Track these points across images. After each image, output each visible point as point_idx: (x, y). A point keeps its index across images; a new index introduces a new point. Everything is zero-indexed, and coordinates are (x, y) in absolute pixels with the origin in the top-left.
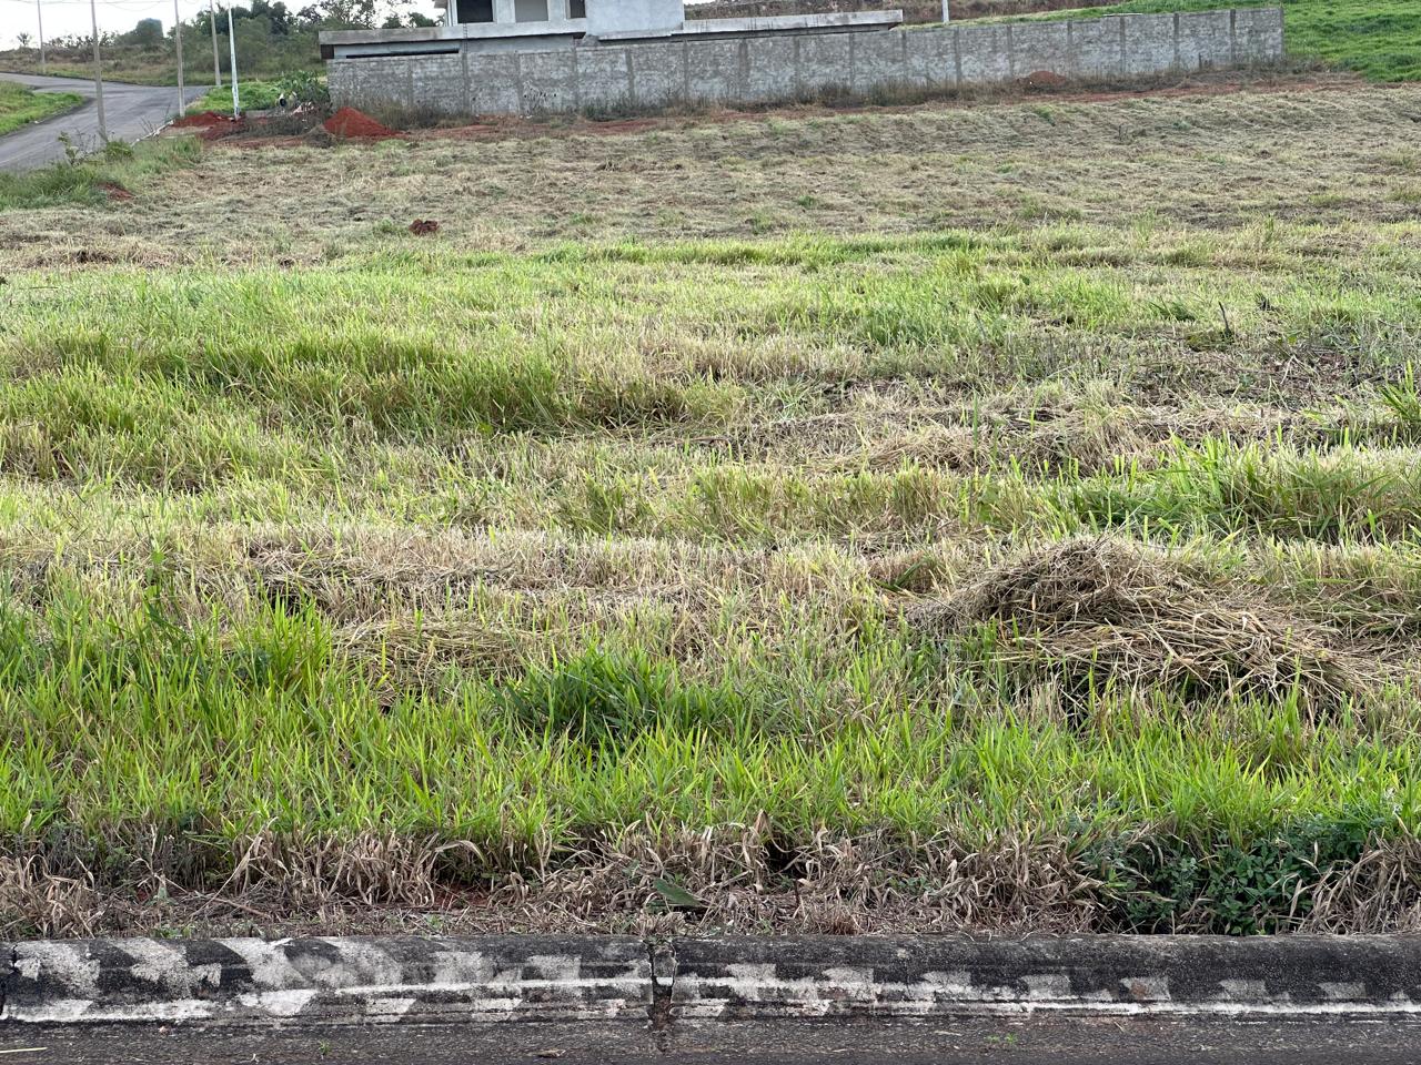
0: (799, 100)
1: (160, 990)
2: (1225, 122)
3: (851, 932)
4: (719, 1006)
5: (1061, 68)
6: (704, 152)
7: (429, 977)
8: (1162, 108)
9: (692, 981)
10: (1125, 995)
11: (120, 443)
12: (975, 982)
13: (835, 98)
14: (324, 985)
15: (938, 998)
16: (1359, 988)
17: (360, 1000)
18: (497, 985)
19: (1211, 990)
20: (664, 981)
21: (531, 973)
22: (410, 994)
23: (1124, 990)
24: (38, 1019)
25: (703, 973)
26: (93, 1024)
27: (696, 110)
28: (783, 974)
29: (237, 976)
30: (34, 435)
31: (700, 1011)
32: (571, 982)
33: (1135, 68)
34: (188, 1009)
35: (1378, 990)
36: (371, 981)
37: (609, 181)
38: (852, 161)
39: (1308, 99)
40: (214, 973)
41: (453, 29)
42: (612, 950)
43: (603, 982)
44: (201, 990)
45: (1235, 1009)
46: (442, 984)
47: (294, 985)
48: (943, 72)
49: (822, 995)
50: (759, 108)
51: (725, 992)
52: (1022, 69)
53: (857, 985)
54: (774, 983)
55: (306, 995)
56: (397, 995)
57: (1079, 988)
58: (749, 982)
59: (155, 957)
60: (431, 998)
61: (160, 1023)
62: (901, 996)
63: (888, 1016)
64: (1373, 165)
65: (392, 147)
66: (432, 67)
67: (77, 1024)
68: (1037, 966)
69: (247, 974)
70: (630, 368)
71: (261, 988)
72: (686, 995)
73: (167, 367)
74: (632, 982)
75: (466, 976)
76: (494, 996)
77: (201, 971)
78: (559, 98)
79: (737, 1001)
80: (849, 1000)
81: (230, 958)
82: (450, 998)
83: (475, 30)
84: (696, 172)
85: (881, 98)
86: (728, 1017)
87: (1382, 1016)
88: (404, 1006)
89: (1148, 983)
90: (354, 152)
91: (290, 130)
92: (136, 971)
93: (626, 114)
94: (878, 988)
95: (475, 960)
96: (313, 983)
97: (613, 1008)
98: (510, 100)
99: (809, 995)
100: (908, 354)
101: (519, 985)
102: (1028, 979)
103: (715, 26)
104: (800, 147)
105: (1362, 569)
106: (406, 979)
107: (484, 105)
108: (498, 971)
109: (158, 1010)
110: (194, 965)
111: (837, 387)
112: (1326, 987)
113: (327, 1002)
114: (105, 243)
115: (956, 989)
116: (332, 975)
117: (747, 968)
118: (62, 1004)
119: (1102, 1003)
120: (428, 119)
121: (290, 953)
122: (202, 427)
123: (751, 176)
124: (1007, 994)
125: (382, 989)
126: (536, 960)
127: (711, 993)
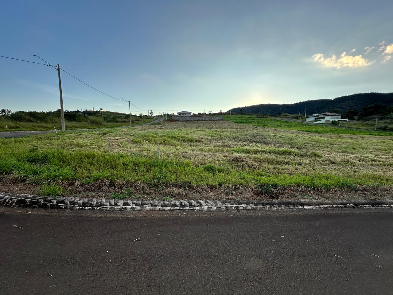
0: (197, 120)
1: (194, 206)
2: (220, 123)
3: (248, 199)
4: (242, 208)
5: (211, 119)
6: (192, 123)
7: (217, 205)
8: (216, 122)
9: (239, 206)
10: (274, 207)
11: (168, 143)
12: (262, 206)
13: (199, 120)
14: (208, 206)
15: (260, 207)
16: (292, 206)
17: (212, 207)
18: (223, 206)
19: (281, 206)
20: (237, 206)
21: (226, 205)
22: (216, 207)
23: (274, 206)
24: (185, 209)
25: (240, 205)
26: (189, 210)
27: (192, 121)
28: (247, 205)
29: (201, 205)
30: (162, 141)
31: (241, 209)
32: (229, 206)
33: (215, 119)
34: (197, 208)
35: (294, 206)
36: (212, 205)
37: (187, 125)
38: (200, 124)
39: (224, 122)
40: (199, 204)
41: (179, 116)
42: (232, 202)
43: (232, 206)
44: (198, 206)
45: (284, 208)
46: (218, 206)
47: (206, 206)
48: (205, 119)
49: (250, 207)
50: (195, 121)
51: (242, 207)
52: (209, 119)
53: (253, 206)
54: (246, 206)
55: (207, 207)
56: (215, 207)
57: (271, 206)
58: (244, 206)
59: (194, 203)
60: (217, 207)
61: (195, 210)
62: (256, 207)
63: (256, 209)
64: (228, 126)
65: (175, 122)
66: (177, 118)
67: (188, 210)
68: (267, 204)
69: (202, 205)
70: (197, 138)
71: (203, 206)
72: (239, 207)
73: (169, 137)
74: (234, 206)
75: (220, 205)
76: (223, 207)
77: (198, 204)
78: (184, 120)
79: (243, 208)
80: (252, 207)
81: (200, 203)
82: (219, 207)
83: (180, 116)
84: (192, 124)
85: (201, 121)
86: (243, 209)
87: (295, 209)
88: (216, 208)
89: (276, 205)
90: (173, 122)
91: (169, 121)
92: (192, 204)
93: (188, 121)
94: (255, 206)
95: (221, 203)
96: (207, 206)
97: (233, 208)
98: (181, 120)
99: (249, 207)
100: (214, 138)
101: (225, 206)
102: (267, 205)
103: (193, 116)
104: (197, 123)
105: (255, 157)
106: (215, 205)
107: (180, 120)
108: (223, 204)
109: (195, 208)
110: (197, 203)
111: (211, 140)
112: (290, 206)
113: (209, 207)
114: (162, 127)
115: (261, 206)
116: (209, 205)
117: (244, 204)
118: (187, 207)
119: (273, 208)
120: (177, 121)
121: (205, 202)
122: (173, 141)
123: (195, 125)
124: (265, 207)
125: (213, 206)
126: (226, 203)
127: (241, 207)
